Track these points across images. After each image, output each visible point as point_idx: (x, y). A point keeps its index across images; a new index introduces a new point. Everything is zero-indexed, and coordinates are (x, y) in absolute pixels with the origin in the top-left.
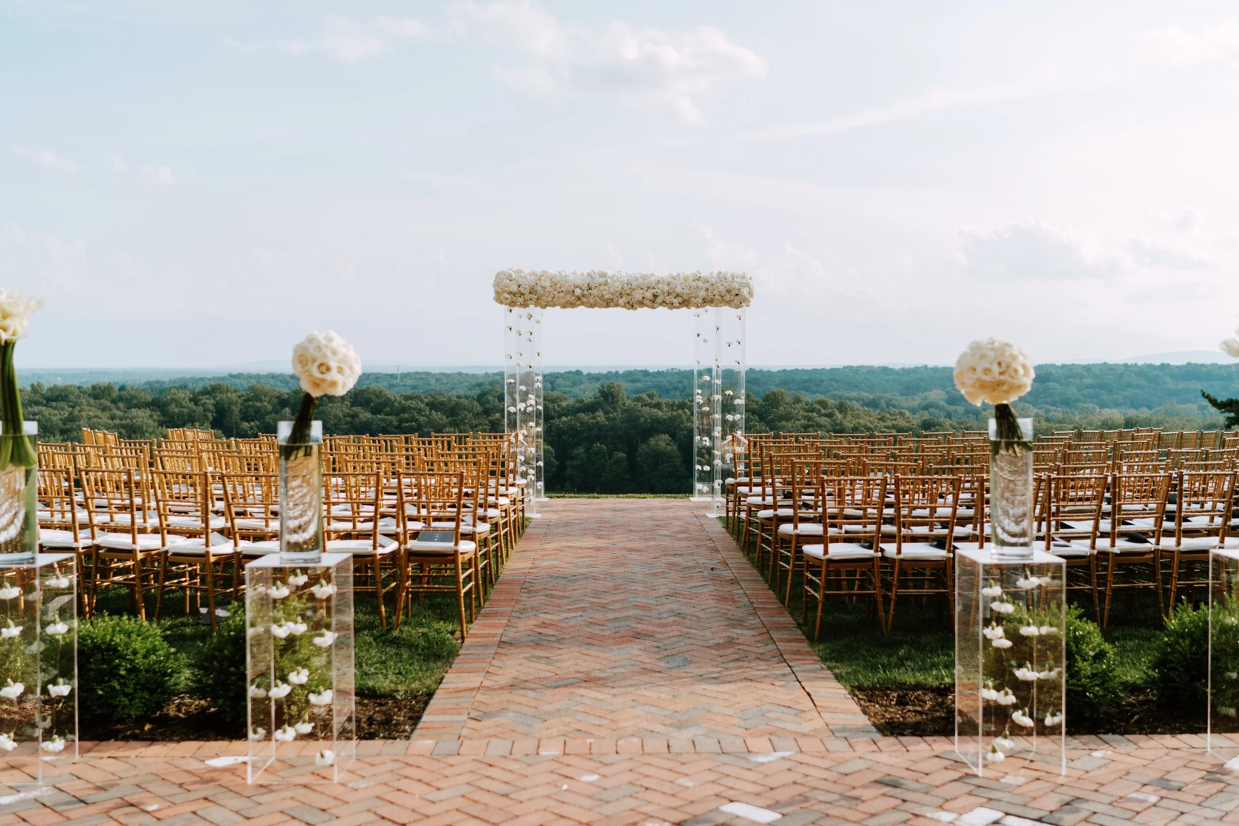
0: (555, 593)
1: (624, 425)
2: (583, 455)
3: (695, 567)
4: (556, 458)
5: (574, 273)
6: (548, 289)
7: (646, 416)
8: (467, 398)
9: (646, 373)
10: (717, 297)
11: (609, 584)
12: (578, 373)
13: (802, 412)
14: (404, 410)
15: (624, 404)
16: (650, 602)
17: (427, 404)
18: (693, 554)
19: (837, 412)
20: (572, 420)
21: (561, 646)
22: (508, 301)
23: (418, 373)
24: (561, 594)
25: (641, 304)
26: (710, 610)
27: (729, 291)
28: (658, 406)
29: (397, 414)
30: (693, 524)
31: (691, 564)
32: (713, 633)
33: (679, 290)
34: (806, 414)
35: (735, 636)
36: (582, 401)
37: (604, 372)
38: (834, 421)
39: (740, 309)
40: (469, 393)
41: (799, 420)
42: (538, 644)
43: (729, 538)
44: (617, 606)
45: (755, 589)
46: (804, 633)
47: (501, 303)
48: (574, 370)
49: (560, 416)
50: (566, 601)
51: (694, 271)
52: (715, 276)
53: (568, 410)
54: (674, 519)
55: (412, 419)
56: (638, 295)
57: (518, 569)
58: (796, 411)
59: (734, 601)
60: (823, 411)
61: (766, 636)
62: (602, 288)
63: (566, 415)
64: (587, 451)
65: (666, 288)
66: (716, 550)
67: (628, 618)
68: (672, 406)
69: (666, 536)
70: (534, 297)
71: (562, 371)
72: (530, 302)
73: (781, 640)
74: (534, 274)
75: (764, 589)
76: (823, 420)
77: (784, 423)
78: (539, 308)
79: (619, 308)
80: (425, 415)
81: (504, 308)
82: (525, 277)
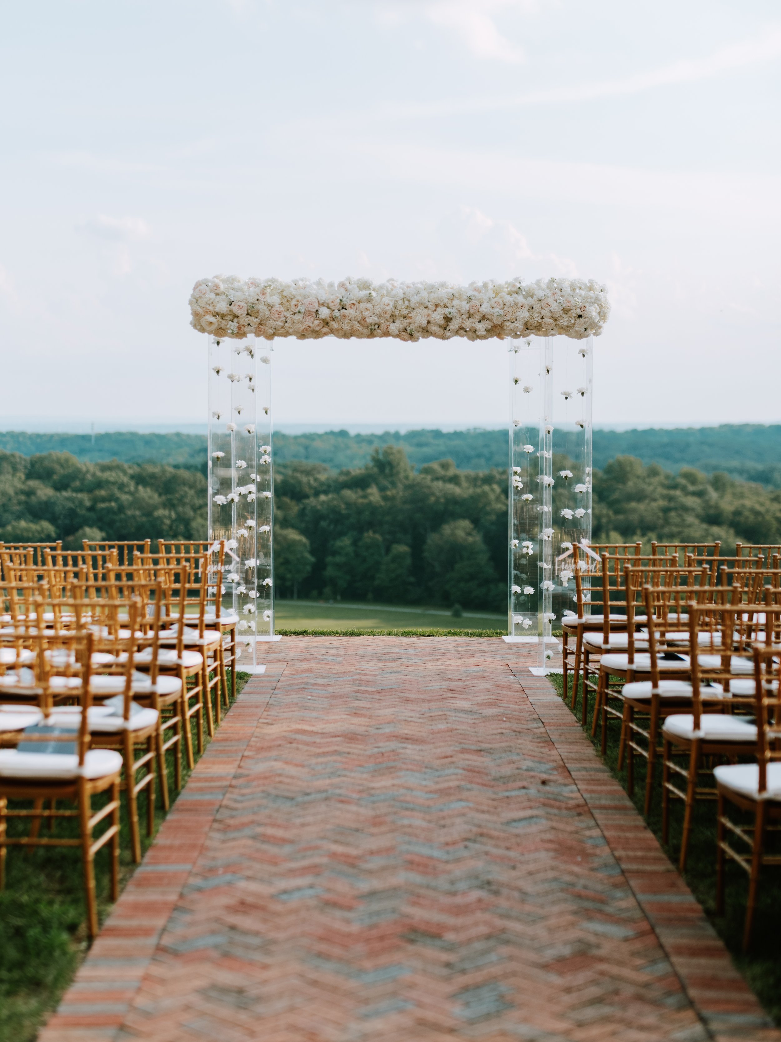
0: (270, 831)
1: (407, 507)
2: (350, 550)
3: (512, 778)
4: (312, 552)
5: (319, 283)
6: (277, 307)
7: (438, 494)
8: (188, 467)
9: (437, 434)
10: (547, 320)
11: (367, 812)
12: (343, 434)
13: (660, 490)
14: (99, 484)
15: (407, 478)
16: (436, 853)
17: (132, 477)
18: (509, 750)
19: (710, 490)
20: (333, 499)
21: (268, 960)
22: (213, 328)
23: (120, 434)
24: (280, 833)
25: (426, 331)
26: (541, 876)
27: (566, 311)
28: (454, 480)
29: (90, 490)
30: (509, 688)
31: (507, 770)
32: (551, 930)
33: (485, 309)
34: (665, 492)
35: (592, 939)
36: (348, 473)
37: (379, 431)
38: (707, 502)
39: (584, 340)
40: (192, 461)
41: (655, 500)
42: (226, 955)
43: (570, 717)
44: (375, 863)
45: (620, 828)
46: (721, 934)
47: (202, 330)
48: (336, 429)
49: (317, 494)
50: (287, 849)
51: (510, 280)
52: (544, 286)
53: (329, 486)
54: (478, 678)
55: (111, 498)
56: (420, 318)
57: (211, 779)
58: (651, 488)
59: (586, 855)
60: (691, 488)
61: (650, 940)
62: (362, 305)
63: (326, 492)
64: (355, 543)
65: (465, 306)
66: (550, 743)
67: (394, 891)
68: (474, 481)
69: (465, 711)
70: (254, 321)
71: (321, 431)
72: (247, 329)
73: (680, 951)
74: (255, 284)
75: (636, 828)
76: (691, 501)
77: (633, 505)
78: (262, 338)
79: (390, 338)
80: (130, 493)
81: (208, 338)
82: (240, 289)
